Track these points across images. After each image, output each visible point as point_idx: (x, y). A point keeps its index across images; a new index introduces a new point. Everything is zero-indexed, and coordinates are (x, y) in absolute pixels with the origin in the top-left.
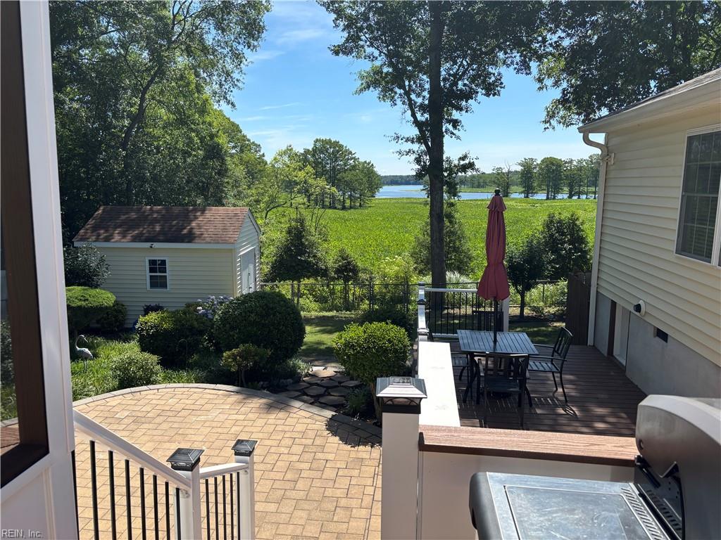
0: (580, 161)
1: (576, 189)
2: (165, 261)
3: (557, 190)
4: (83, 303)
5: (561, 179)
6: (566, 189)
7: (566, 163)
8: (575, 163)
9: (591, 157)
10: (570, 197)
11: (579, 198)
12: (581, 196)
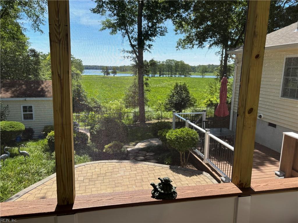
0: (163, 62)
1: (162, 73)
2: (32, 106)
3: (155, 73)
4: (13, 129)
5: (156, 69)
6: (158, 73)
7: (158, 62)
8: (161, 63)
9: (166, 60)
10: (160, 76)
11: (163, 76)
12: (164, 75)
